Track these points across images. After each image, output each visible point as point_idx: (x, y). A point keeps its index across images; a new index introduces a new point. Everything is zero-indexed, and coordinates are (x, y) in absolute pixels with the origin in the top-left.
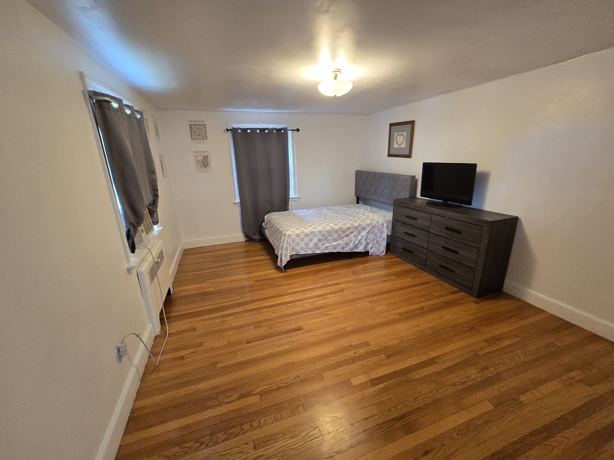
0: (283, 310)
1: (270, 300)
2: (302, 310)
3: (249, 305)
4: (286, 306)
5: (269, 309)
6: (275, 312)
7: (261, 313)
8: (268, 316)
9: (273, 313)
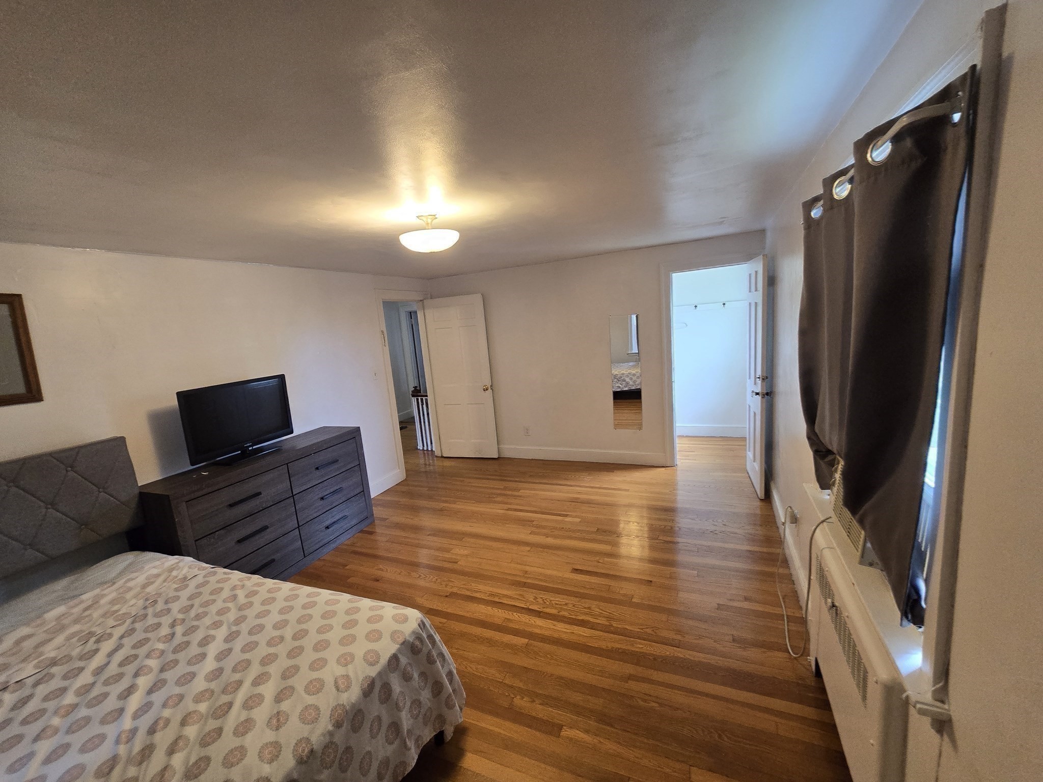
0: (571, 606)
1: (574, 638)
2: (544, 592)
3: (619, 649)
4: (558, 613)
5: (592, 620)
6: (585, 608)
7: (609, 618)
8: (601, 608)
9: (589, 608)
